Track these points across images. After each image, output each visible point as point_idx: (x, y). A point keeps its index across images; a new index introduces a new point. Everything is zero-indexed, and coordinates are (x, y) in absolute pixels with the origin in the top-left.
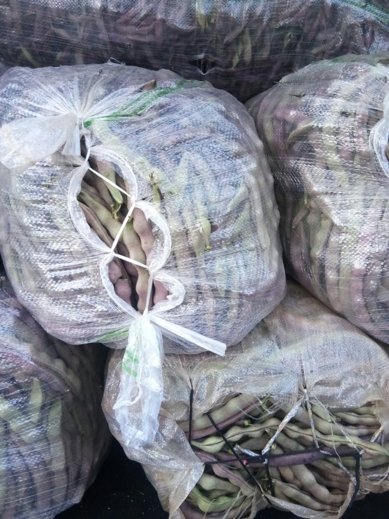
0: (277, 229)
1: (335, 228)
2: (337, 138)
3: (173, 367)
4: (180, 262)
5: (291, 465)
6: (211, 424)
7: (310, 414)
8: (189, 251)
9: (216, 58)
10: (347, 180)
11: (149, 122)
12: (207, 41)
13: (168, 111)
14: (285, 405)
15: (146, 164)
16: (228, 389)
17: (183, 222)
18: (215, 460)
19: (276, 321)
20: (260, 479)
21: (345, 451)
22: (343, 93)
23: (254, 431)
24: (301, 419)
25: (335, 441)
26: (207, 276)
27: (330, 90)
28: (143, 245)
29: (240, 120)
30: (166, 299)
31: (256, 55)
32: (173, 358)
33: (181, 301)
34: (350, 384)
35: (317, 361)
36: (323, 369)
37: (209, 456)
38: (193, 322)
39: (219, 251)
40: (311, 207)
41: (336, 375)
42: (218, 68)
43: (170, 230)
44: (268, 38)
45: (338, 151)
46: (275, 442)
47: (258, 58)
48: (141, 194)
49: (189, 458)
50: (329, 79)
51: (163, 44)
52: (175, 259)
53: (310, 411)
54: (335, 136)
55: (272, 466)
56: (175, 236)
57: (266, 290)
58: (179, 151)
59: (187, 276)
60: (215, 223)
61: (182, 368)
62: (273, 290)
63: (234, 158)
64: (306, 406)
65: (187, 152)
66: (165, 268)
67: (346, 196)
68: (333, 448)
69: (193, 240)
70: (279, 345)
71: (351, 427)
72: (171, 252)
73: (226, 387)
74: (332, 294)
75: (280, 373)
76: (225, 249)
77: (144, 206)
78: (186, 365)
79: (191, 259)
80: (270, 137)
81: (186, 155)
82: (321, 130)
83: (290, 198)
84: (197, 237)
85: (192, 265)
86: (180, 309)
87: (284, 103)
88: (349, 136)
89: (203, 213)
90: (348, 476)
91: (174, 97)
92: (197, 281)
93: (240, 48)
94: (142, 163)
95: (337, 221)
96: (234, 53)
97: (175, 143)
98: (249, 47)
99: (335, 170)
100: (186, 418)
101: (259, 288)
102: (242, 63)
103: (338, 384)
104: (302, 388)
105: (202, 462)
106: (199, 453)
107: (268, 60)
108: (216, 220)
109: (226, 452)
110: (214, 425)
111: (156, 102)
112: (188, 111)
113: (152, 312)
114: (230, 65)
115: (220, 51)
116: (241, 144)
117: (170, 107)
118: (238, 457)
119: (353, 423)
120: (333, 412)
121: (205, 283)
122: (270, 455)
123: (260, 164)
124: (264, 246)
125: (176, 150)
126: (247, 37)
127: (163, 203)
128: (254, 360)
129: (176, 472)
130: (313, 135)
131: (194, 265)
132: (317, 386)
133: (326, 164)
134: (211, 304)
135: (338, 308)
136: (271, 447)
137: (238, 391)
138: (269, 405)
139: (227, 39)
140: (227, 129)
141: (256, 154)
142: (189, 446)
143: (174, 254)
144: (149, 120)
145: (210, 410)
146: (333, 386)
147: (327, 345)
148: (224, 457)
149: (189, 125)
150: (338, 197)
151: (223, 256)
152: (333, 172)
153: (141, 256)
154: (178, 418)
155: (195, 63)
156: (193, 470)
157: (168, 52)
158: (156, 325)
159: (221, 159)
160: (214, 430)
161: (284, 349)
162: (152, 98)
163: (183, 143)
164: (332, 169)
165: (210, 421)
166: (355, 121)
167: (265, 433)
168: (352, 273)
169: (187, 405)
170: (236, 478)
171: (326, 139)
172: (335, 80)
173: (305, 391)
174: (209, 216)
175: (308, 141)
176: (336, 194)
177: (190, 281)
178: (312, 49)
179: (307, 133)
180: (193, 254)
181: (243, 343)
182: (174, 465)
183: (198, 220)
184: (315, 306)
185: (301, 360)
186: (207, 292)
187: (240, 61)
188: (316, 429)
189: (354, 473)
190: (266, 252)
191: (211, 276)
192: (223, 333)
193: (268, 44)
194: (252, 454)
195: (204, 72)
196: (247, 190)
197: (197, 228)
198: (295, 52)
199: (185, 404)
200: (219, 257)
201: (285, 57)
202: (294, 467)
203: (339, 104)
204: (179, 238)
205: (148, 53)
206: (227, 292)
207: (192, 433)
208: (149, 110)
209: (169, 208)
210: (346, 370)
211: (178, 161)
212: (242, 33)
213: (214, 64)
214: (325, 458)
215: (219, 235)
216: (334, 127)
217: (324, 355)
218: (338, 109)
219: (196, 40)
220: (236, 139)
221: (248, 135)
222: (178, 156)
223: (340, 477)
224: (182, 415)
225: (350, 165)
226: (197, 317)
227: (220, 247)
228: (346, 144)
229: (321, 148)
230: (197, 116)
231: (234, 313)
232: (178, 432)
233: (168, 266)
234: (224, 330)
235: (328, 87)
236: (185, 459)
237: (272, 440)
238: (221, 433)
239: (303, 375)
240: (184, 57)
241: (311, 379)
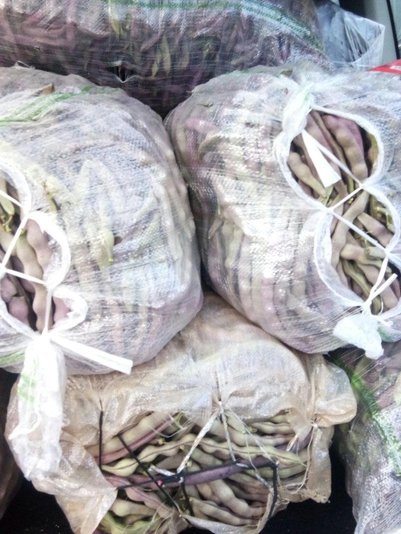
0: (191, 241)
1: (245, 239)
2: (243, 149)
3: (81, 389)
4: (83, 277)
5: (208, 481)
6: (122, 446)
7: (226, 426)
8: (91, 264)
9: (134, 66)
10: (255, 190)
11: (46, 127)
12: (123, 47)
13: (67, 117)
14: (200, 420)
15: (40, 172)
16: (139, 408)
17: (84, 234)
18: (128, 483)
19: (193, 334)
20: (177, 499)
21: (262, 463)
22: (247, 103)
23: (169, 449)
24: (216, 433)
25: (251, 453)
26: (113, 290)
27: (235, 101)
28: (40, 259)
29: (148, 129)
30: (66, 316)
31: (176, 64)
32: (82, 379)
33: (82, 318)
34: (263, 393)
35: (232, 372)
36: (237, 380)
37: (121, 480)
38: (98, 340)
39: (125, 264)
40: (224, 218)
41: (250, 384)
42: (137, 76)
43: (69, 242)
44: (187, 47)
45: (246, 162)
46: (191, 459)
47: (178, 67)
48: (36, 205)
49: (100, 485)
50: (235, 89)
51: (76, 49)
52: (76, 273)
53: (225, 424)
54: (241, 146)
55: (189, 485)
56: (74, 249)
57: (177, 303)
58: (78, 159)
59: (90, 291)
60: (118, 235)
61: (92, 389)
62: (185, 302)
63: (141, 167)
64: (221, 419)
65: (88, 160)
66: (65, 283)
67: (255, 206)
68: (248, 460)
69: (95, 253)
70: (194, 358)
71: (267, 437)
72: (71, 266)
73: (137, 406)
74: (246, 304)
75: (194, 387)
76: (132, 261)
77: (39, 217)
78: (96, 386)
79: (94, 273)
80: (183, 147)
81: (87, 163)
82: (228, 140)
83: (206, 209)
84: (99, 250)
85: (95, 279)
86: (83, 327)
87: (195, 113)
88: (254, 147)
89: (105, 224)
90: (266, 488)
91: (74, 102)
92: (101, 296)
93: (158, 57)
94: (36, 171)
95: (247, 231)
96: (153, 62)
97: (74, 150)
98: (167, 57)
99: (244, 180)
100: (96, 442)
101: (168, 301)
102: (161, 72)
103: (252, 394)
104: (217, 400)
105: (114, 486)
106: (111, 478)
107: (188, 70)
108: (120, 231)
109: (141, 474)
110: (126, 447)
111: (53, 107)
112: (89, 118)
113: (52, 331)
114: (149, 73)
115: (137, 58)
116: (148, 153)
117: (69, 113)
118: (152, 478)
119: (270, 433)
120: (248, 423)
121: (110, 299)
122: (186, 473)
123: (170, 174)
124: (176, 258)
125: (76, 158)
126: (165, 45)
127: (60, 214)
128: (168, 375)
129: (87, 500)
130: (220, 146)
131: (99, 279)
132: (232, 398)
133: (235, 174)
134: (117, 319)
135: (252, 317)
136: (186, 464)
137: (149, 409)
138: (183, 420)
139: (144, 46)
140: (133, 137)
141: (164, 163)
142: (98, 470)
143: (74, 268)
144: (45, 126)
145: (120, 431)
146: (247, 396)
147: (242, 355)
148: (139, 479)
149: (91, 132)
150: (248, 208)
151: (130, 268)
152: (241, 182)
153: (38, 271)
154: (86, 443)
155: (113, 70)
156: (105, 496)
157: (82, 57)
158: (58, 345)
159: (127, 168)
160: (126, 452)
161: (199, 362)
162: (49, 103)
163: (83, 150)
164: (241, 180)
165: (121, 443)
166: (258, 132)
167: (180, 451)
168: (262, 282)
169: (95, 428)
170: (151, 500)
171: (232, 150)
172: (240, 91)
173: (220, 403)
174: (113, 227)
175: (217, 151)
176: (245, 204)
177: (94, 297)
178: (231, 60)
179: (215, 144)
180: (96, 268)
181: (157, 359)
182: (84, 492)
183: (101, 232)
184: (233, 317)
185: (216, 373)
186: (112, 307)
187: (160, 69)
188: (232, 441)
189: (272, 483)
190: (178, 264)
191: (117, 290)
192: (133, 349)
193: (187, 53)
194: (169, 474)
195: (123, 80)
196: (155, 200)
197: (99, 240)
198: (215, 63)
199: (93, 427)
200: (126, 269)
201: (205, 68)
202: (212, 483)
203: (244, 114)
204: (79, 251)
205: (60, 57)
206: (136, 306)
207: (102, 457)
208: (45, 116)
209: (67, 219)
210: (260, 379)
211: (78, 170)
212: (160, 41)
213: (132, 72)
214: (243, 471)
215: (125, 247)
216: (240, 138)
217: (239, 365)
218: (244, 119)
219: (112, 46)
220: (143, 148)
221: (156, 145)
222: (78, 164)
223: (259, 489)
224: (91, 438)
225: (257, 176)
226: (102, 334)
227: (126, 260)
228: (252, 155)
229: (230, 159)
230: (101, 122)
231: (143, 328)
232: (87, 457)
233: (69, 280)
234: (134, 347)
235: (233, 97)
236: (94, 485)
237: (187, 457)
238: (134, 454)
239: (218, 387)
240: (101, 63)
241: (226, 391)
